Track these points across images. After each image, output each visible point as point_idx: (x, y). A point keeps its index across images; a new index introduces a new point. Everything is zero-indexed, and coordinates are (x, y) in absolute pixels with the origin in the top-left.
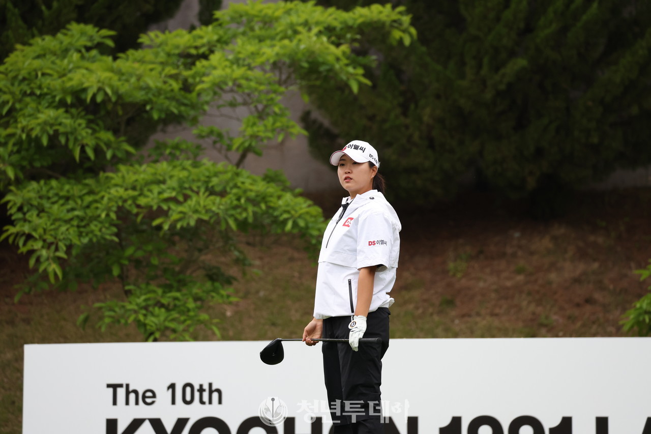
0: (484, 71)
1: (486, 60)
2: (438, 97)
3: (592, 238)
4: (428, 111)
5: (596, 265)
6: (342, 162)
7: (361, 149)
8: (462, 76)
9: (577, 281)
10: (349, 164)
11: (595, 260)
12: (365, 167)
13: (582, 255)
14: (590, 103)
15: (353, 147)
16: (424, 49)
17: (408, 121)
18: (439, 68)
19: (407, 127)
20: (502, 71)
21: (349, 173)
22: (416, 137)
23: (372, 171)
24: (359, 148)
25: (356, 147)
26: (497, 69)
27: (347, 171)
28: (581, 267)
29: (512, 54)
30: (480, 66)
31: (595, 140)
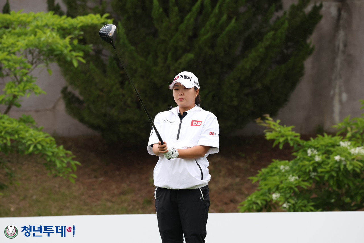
0: (169, 61)
1: (170, 55)
2: (142, 77)
3: (236, 164)
4: (136, 85)
5: (238, 180)
6: (176, 87)
7: (189, 78)
8: (156, 64)
9: (226, 189)
10: (181, 90)
11: (237, 177)
12: (192, 91)
13: (230, 173)
14: (232, 81)
15: (183, 77)
16: (133, 48)
17: (124, 92)
18: (142, 59)
19: (124, 95)
20: (179, 61)
21: (182, 95)
22: (129, 101)
23: (196, 92)
24: (188, 77)
25: (186, 77)
26: (177, 60)
27: (180, 93)
28: (229, 181)
29: (186, 51)
30: (166, 59)
31: (235, 103)
